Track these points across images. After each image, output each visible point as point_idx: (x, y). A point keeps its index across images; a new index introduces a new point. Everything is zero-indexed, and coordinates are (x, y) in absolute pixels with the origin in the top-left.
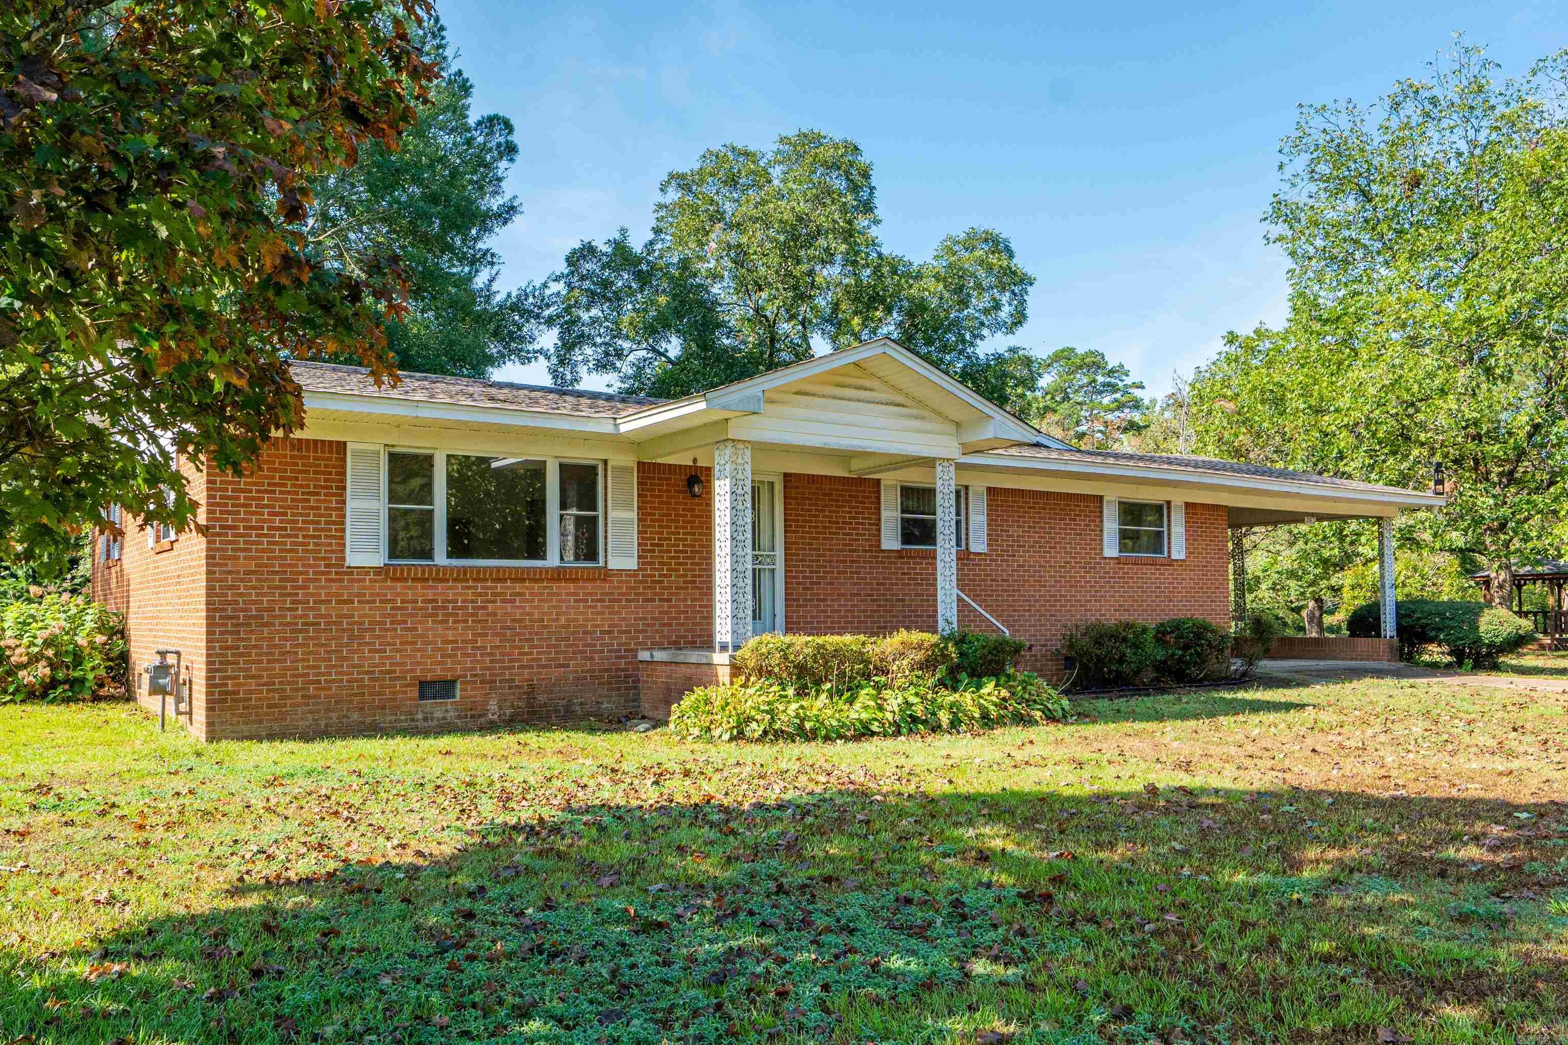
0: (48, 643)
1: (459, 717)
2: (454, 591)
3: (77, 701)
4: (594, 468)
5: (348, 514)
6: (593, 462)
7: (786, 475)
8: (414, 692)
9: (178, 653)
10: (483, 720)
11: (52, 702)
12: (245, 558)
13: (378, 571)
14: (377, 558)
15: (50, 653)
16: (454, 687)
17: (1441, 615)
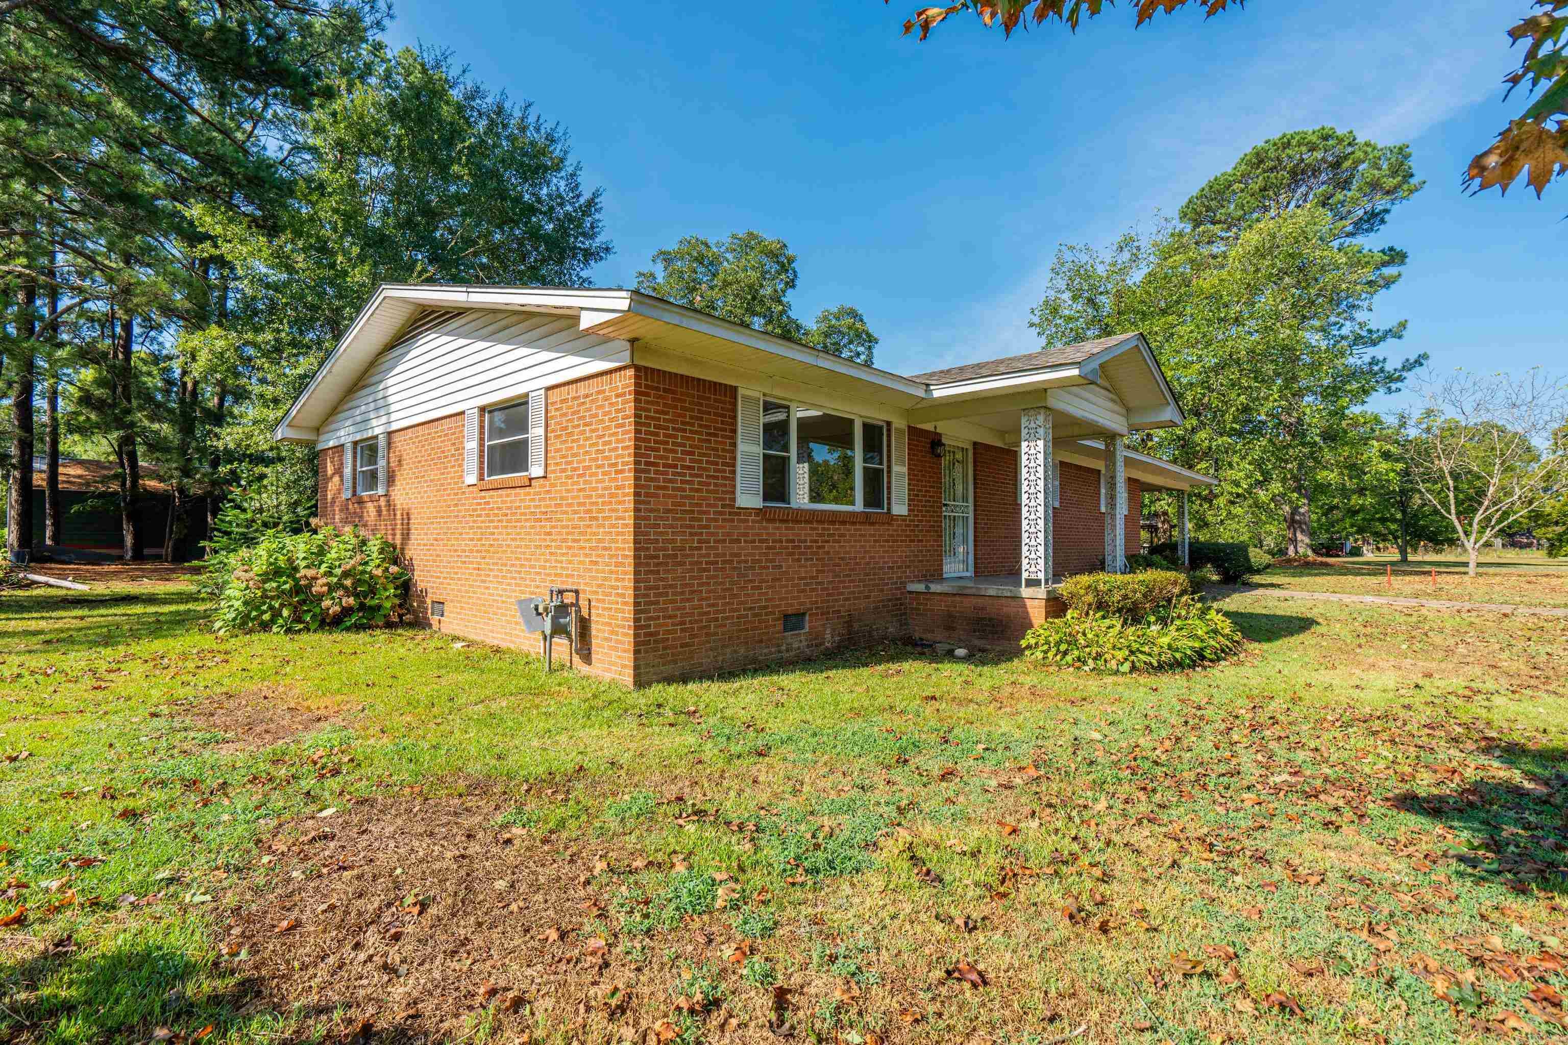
0: (346, 574)
1: (808, 646)
2: (804, 532)
3: (370, 627)
4: (881, 428)
5: (739, 457)
6: (880, 423)
7: (975, 444)
8: (780, 626)
9: (577, 592)
10: (823, 647)
11: (348, 629)
12: (664, 496)
13: (758, 511)
14: (757, 502)
15: (348, 582)
16: (803, 621)
17: (1224, 551)
